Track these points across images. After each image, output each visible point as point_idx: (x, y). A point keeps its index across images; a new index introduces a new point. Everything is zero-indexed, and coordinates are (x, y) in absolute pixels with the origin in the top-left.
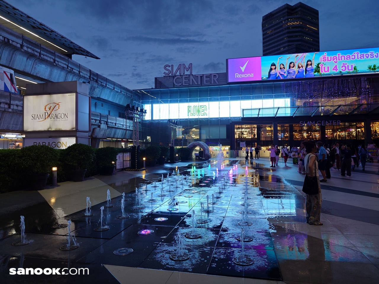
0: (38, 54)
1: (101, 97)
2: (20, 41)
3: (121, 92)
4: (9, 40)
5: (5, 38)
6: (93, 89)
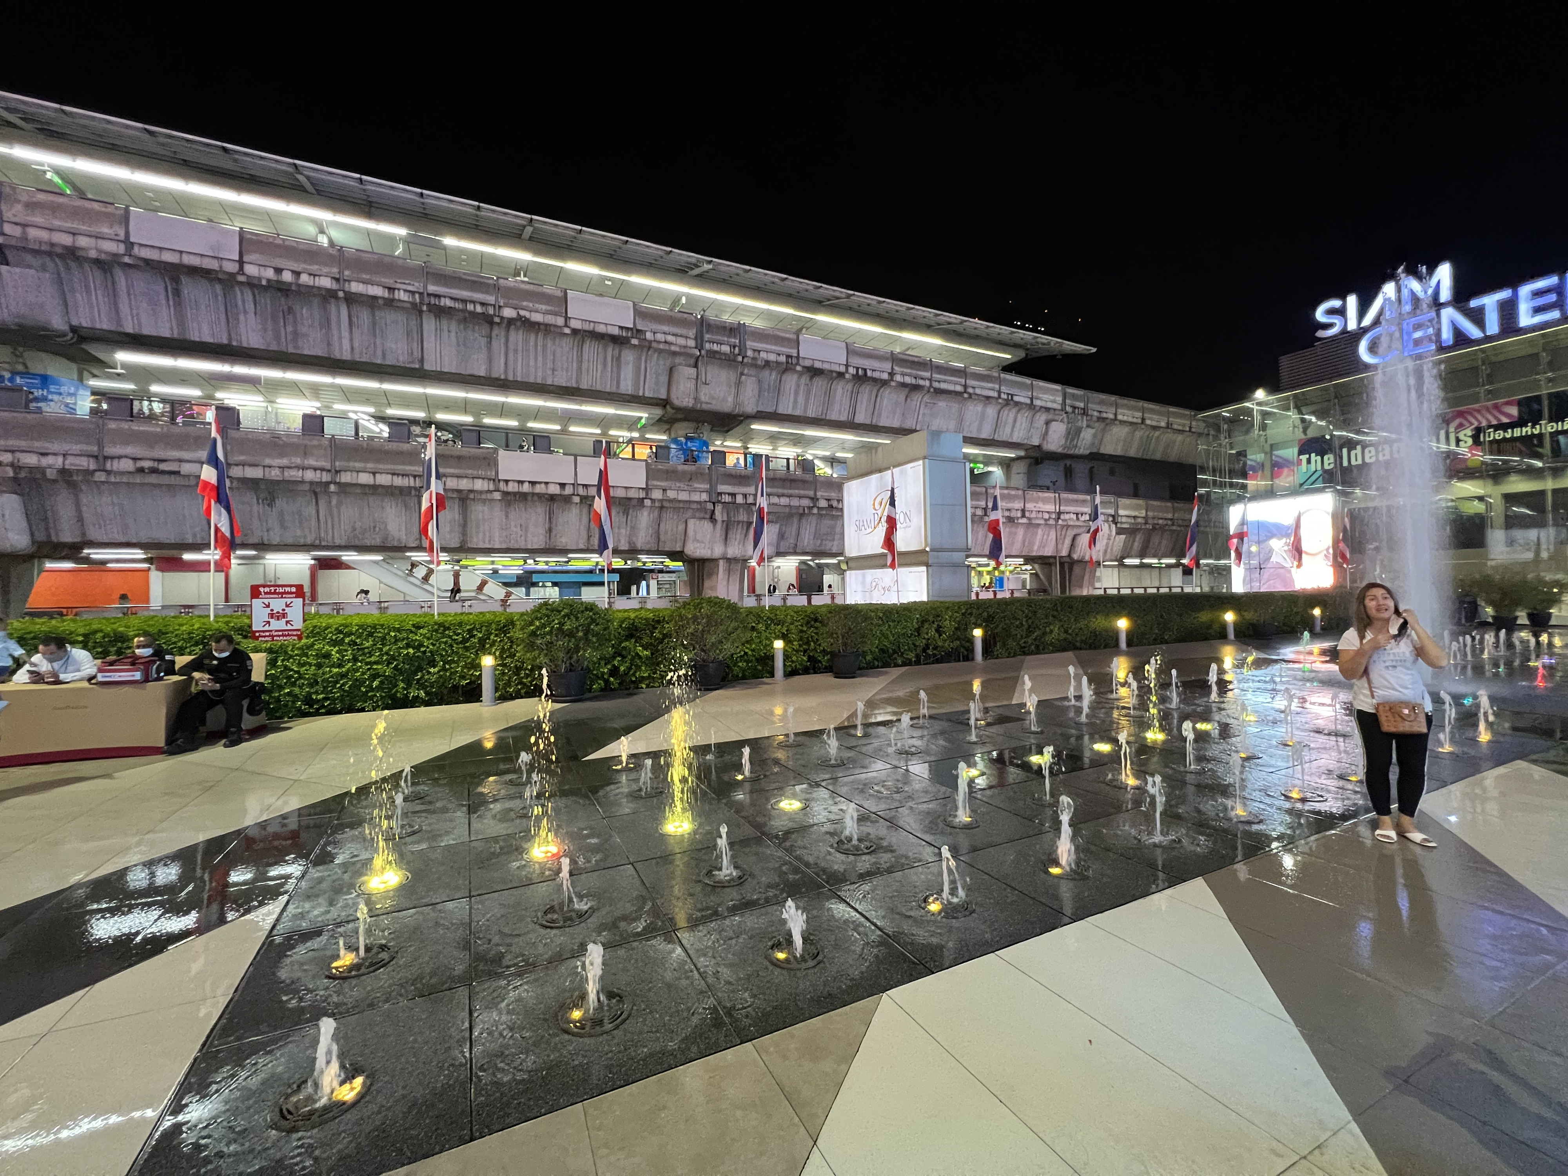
0: (927, 383)
1: (1102, 451)
2: (887, 366)
3: (1169, 426)
4: (865, 370)
5: (857, 369)
6: (1073, 434)
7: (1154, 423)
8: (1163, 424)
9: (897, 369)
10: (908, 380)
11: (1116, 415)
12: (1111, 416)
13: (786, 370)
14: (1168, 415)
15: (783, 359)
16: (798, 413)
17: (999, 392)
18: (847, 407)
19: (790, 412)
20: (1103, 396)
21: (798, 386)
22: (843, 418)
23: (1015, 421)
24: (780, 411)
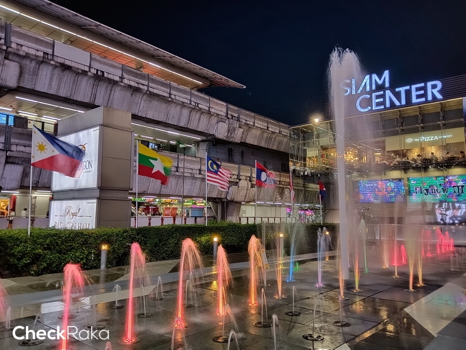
0: (146, 88)
1: (248, 141)
2: (119, 73)
3: (280, 132)
4: (103, 72)
5: (97, 70)
6: (231, 130)
7: (273, 130)
8: (277, 131)
9: (125, 75)
10: (133, 84)
11: (254, 123)
12: (252, 124)
13: (42, 62)
14: (280, 126)
15: (41, 54)
16: (52, 92)
17: (191, 101)
18: (90, 94)
19: (45, 90)
20: (248, 112)
21: (52, 75)
22: (86, 100)
23: (200, 119)
24: (38, 89)
